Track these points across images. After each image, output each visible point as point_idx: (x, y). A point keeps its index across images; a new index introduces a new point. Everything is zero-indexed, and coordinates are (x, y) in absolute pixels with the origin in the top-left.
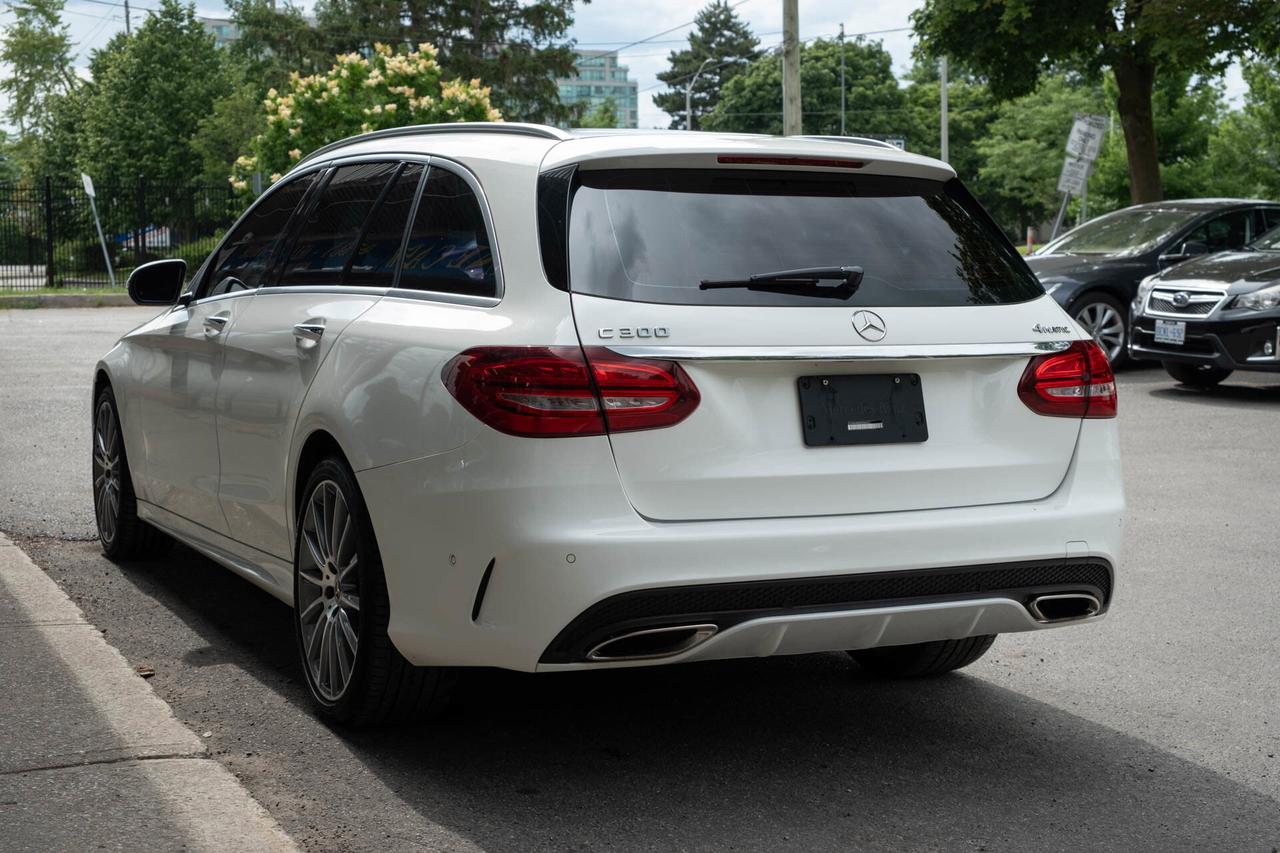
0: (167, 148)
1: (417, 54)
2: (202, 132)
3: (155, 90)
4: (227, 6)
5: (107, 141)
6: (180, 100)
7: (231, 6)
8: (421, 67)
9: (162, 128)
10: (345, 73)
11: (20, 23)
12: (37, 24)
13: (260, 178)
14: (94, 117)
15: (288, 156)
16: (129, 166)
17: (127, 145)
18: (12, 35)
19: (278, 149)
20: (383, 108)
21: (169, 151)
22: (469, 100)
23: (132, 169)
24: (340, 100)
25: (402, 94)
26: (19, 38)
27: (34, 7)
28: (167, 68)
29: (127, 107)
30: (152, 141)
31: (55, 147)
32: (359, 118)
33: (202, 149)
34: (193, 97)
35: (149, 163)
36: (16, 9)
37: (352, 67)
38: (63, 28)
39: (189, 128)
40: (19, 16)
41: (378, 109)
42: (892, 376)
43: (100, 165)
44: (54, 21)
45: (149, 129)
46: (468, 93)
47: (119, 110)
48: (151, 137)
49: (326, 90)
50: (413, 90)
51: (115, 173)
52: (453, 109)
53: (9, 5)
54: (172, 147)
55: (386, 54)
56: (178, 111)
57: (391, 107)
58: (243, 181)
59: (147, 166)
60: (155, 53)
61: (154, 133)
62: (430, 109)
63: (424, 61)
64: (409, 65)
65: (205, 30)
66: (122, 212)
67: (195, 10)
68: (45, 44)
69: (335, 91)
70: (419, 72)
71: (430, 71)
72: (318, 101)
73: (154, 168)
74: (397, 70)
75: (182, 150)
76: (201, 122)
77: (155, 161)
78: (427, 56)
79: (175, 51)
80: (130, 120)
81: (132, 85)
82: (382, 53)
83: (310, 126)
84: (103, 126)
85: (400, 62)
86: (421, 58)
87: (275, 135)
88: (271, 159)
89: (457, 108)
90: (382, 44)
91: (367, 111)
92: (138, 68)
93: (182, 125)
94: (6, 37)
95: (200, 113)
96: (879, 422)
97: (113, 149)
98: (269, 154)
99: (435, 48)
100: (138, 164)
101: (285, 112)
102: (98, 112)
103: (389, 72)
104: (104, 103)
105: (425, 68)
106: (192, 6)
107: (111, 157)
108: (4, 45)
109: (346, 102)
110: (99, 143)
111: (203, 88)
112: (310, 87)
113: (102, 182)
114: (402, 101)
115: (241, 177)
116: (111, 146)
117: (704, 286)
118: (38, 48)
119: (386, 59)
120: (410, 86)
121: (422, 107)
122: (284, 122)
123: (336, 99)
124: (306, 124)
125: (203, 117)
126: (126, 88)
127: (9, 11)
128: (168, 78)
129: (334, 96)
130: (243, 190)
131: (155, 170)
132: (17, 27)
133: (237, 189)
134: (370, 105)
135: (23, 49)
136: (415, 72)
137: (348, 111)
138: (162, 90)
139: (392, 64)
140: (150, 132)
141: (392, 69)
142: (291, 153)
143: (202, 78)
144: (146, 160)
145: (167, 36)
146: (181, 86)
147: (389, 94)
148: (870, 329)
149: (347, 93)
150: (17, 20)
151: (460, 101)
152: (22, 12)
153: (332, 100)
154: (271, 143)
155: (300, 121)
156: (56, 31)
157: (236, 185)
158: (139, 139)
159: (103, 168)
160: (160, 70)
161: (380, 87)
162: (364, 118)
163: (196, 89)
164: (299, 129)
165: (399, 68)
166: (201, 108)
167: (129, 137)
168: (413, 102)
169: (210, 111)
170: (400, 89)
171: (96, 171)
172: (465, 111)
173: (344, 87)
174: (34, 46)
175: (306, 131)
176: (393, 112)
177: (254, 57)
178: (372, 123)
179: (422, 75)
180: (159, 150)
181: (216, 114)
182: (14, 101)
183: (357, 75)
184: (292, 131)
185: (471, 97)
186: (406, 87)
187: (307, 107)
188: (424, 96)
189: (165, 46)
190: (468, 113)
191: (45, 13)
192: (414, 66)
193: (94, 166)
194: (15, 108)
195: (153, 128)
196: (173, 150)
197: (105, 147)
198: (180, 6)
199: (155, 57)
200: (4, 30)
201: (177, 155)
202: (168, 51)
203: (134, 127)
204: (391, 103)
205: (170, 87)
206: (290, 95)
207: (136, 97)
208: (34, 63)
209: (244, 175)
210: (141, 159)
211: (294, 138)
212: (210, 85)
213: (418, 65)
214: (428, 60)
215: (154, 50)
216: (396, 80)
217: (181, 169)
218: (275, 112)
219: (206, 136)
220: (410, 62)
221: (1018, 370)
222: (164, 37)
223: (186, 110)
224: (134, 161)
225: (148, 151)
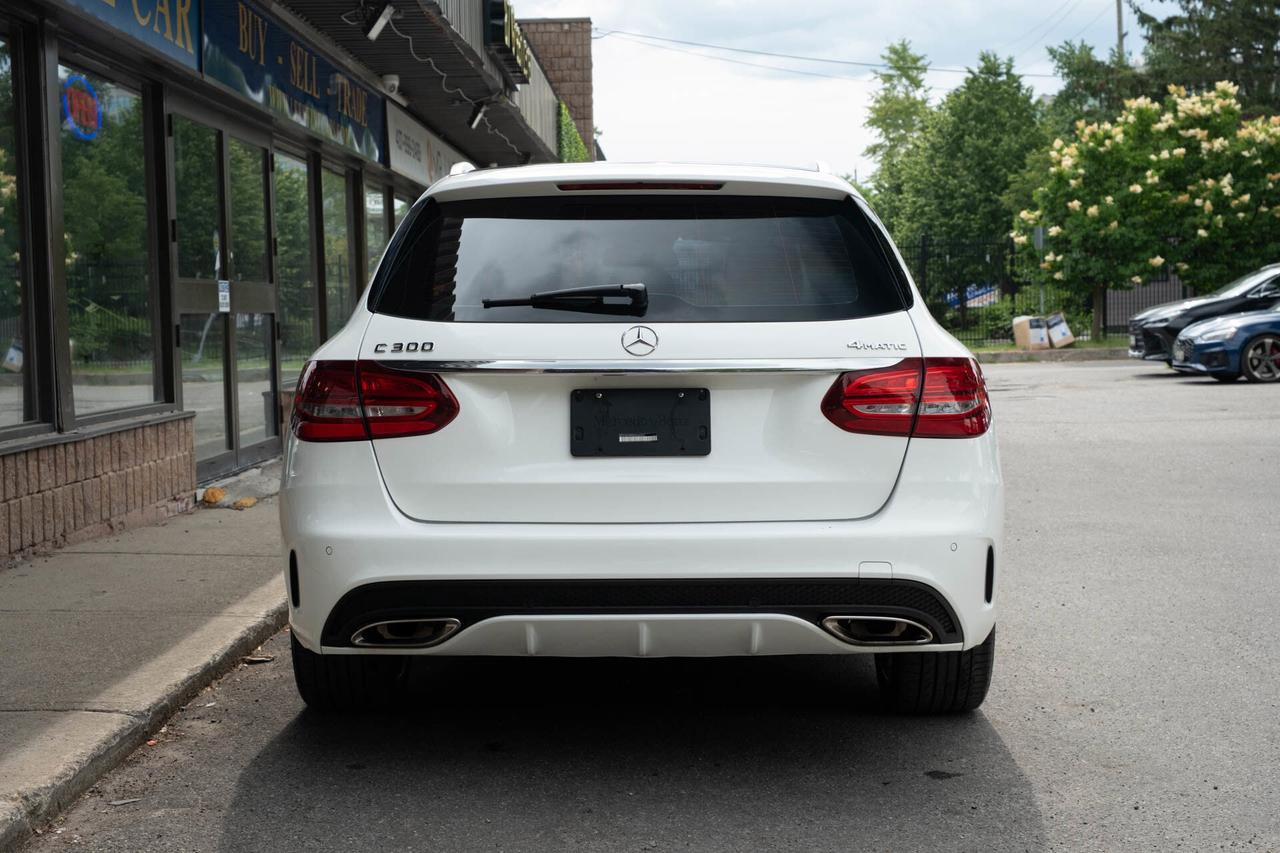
0: (979, 205)
1: (1213, 94)
2: (1013, 187)
3: (969, 146)
4: (1051, 57)
5: (922, 201)
6: (993, 156)
7: (1054, 57)
8: (1216, 107)
9: (973, 186)
10: (1131, 119)
11: (885, 89)
12: (900, 90)
13: (1041, 232)
14: (911, 178)
15: (1067, 207)
16: (941, 225)
17: (941, 203)
18: (877, 101)
19: (1058, 201)
20: (1171, 154)
21: (980, 209)
22: (1268, 140)
23: (944, 229)
24: (1125, 148)
25: (1194, 137)
26: (884, 104)
27: (899, 73)
28: (982, 124)
29: (942, 165)
30: (964, 200)
31: (885, 209)
32: (1145, 165)
33: (1011, 205)
34: (1008, 152)
35: (960, 221)
36: (882, 75)
37: (1140, 112)
38: (925, 91)
39: (1001, 184)
40: (885, 82)
41: (1165, 154)
42: (678, 390)
43: (915, 226)
44: (917, 84)
45: (961, 187)
46: (1267, 132)
47: (934, 169)
48: (964, 195)
49: (1110, 137)
50: (1206, 132)
51: (929, 233)
52: (1249, 149)
53: (875, 72)
54: (983, 205)
55: (1179, 96)
56: (992, 167)
57: (1180, 151)
58: (1023, 235)
59: (959, 225)
60: (972, 110)
61: (966, 192)
62: (1223, 152)
63: (1220, 100)
64: (1204, 105)
65: (1023, 83)
66: (934, 272)
67: (1014, 64)
68: (908, 108)
69: (1120, 138)
70: (1214, 113)
71: (1228, 111)
72: (1102, 149)
73: (965, 227)
74: (1189, 112)
75: (994, 206)
76: (1011, 177)
77: (967, 219)
78: (1225, 95)
79: (992, 107)
80: (944, 178)
81: (947, 143)
82: (1175, 95)
83: (1091, 175)
84: (919, 187)
85: (1194, 103)
86: (1217, 97)
87: (1056, 187)
88: (1052, 211)
89: (1254, 149)
90: (1176, 85)
91: (1153, 157)
92: (954, 126)
93: (996, 181)
94: (871, 104)
95: (1013, 169)
96: (654, 434)
97: (927, 209)
98: (1049, 207)
99: (1235, 85)
100: (951, 223)
101: (1067, 162)
102: (916, 173)
103: (1181, 115)
104: (922, 163)
105: (1222, 108)
106: (1011, 60)
107: (925, 217)
108: (868, 111)
109: (1132, 149)
110: (914, 203)
111: (1016, 142)
112: (1093, 135)
113: (916, 243)
114: (1194, 145)
115: (1022, 232)
116: (925, 205)
117: (488, 304)
118: (901, 112)
119: (1179, 101)
120: (1203, 128)
121: (1215, 150)
122: (1065, 173)
123: (1122, 147)
124: (1088, 174)
125: (1016, 172)
126: (942, 147)
127: (876, 78)
128: (983, 135)
129: (1118, 143)
130: (1023, 244)
131: (967, 229)
132: (882, 93)
133: (1018, 244)
134: (1157, 150)
135: (886, 114)
136: (1209, 112)
137: (1134, 158)
138: (976, 147)
139: (1184, 105)
140: (963, 190)
141: (1184, 112)
142: (1070, 204)
143: (1016, 134)
144: (957, 220)
145: (984, 93)
146: (997, 142)
147: (1179, 138)
148: (640, 344)
149: (1133, 139)
150: (883, 87)
151: (1258, 141)
152: (888, 78)
153: (1116, 147)
154: (1051, 196)
155: (1081, 171)
156: (918, 94)
157: (1016, 240)
158: (952, 198)
159: (918, 229)
160: (975, 127)
161: (1171, 131)
162: (1149, 165)
163: (1009, 145)
164: (1080, 180)
165: (1192, 110)
166: (1014, 163)
167: (943, 196)
168: (1205, 145)
169: (1023, 166)
170: (1191, 132)
171: (912, 231)
172: (1262, 151)
173: (1132, 134)
174: (897, 111)
175: (1087, 181)
176: (1182, 157)
177: (1078, 107)
178: (1158, 170)
179: (1218, 115)
180: (971, 208)
181: (1028, 168)
182: (879, 166)
183: (1145, 119)
184: (1073, 182)
185: (1270, 136)
186: (1198, 130)
187: (1090, 156)
188: (1217, 137)
189: (982, 103)
190: (1267, 153)
191: (908, 78)
192: (1208, 106)
193: (909, 227)
194: (879, 173)
195: (966, 187)
196: (985, 207)
197: (920, 207)
198: (999, 61)
199: (971, 115)
200: (870, 97)
201: (989, 212)
202: (984, 107)
203: (947, 186)
204: (1180, 147)
205: (981, 143)
206: (1073, 145)
207: (952, 156)
208: (897, 127)
209: (1027, 230)
210: (952, 218)
211: (1074, 189)
212: (1023, 139)
213: (1213, 105)
214: (1224, 99)
215: (971, 107)
216: (1187, 123)
217: (992, 226)
218: (1059, 163)
219: (1017, 191)
220: (1204, 103)
221: (824, 386)
222: (981, 94)
223: (998, 167)
224: (946, 220)
225: (960, 210)
